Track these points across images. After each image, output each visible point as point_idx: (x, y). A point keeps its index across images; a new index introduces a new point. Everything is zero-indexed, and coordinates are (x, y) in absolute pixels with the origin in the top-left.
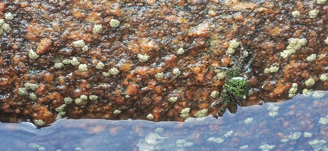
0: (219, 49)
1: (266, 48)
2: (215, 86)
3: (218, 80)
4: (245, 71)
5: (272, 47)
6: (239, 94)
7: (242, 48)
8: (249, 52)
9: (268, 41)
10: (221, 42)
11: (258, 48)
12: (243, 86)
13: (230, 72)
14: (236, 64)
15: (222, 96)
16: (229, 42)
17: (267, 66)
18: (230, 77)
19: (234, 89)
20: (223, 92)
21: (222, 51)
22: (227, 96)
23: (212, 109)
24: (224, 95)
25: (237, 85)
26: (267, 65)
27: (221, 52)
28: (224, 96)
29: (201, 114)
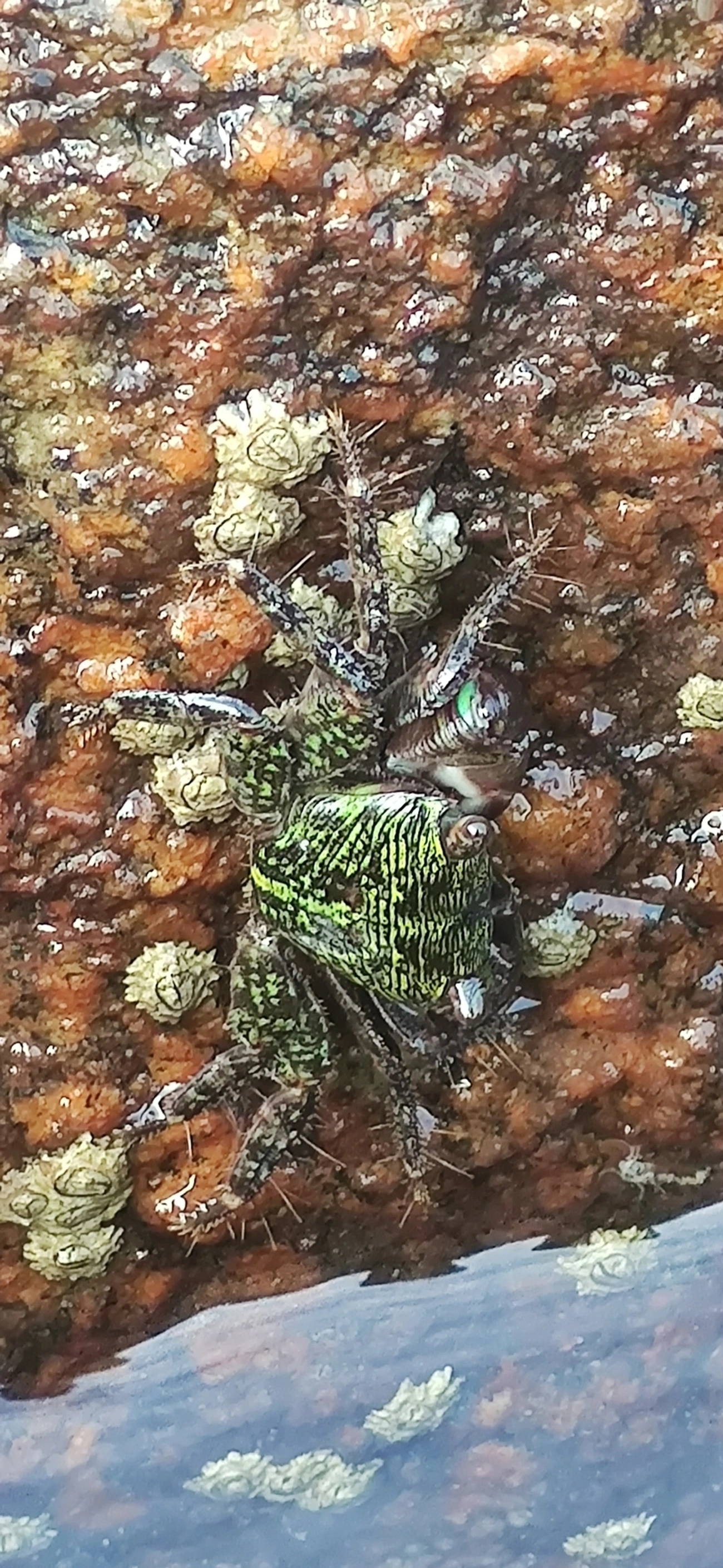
0: (110, 503)
1: (637, 464)
2: (143, 893)
3: (174, 826)
4: (429, 726)
5: (702, 451)
6: (399, 971)
7: (355, 487)
8: (465, 514)
9: (651, 392)
10: (127, 429)
11: (560, 467)
12: (426, 885)
13: (259, 739)
14: (318, 655)
15: (245, 999)
16: (212, 427)
17: (698, 659)
18: (275, 797)
19: (344, 922)
20: (243, 961)
21: (144, 519)
22: (292, 992)
23: (168, 1136)
24: (255, 991)
25: (364, 879)
26: (691, 641)
27: (145, 532)
28: (258, 1000)
29: (53, 1195)
